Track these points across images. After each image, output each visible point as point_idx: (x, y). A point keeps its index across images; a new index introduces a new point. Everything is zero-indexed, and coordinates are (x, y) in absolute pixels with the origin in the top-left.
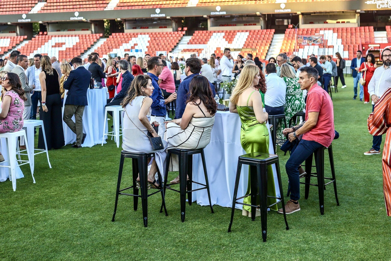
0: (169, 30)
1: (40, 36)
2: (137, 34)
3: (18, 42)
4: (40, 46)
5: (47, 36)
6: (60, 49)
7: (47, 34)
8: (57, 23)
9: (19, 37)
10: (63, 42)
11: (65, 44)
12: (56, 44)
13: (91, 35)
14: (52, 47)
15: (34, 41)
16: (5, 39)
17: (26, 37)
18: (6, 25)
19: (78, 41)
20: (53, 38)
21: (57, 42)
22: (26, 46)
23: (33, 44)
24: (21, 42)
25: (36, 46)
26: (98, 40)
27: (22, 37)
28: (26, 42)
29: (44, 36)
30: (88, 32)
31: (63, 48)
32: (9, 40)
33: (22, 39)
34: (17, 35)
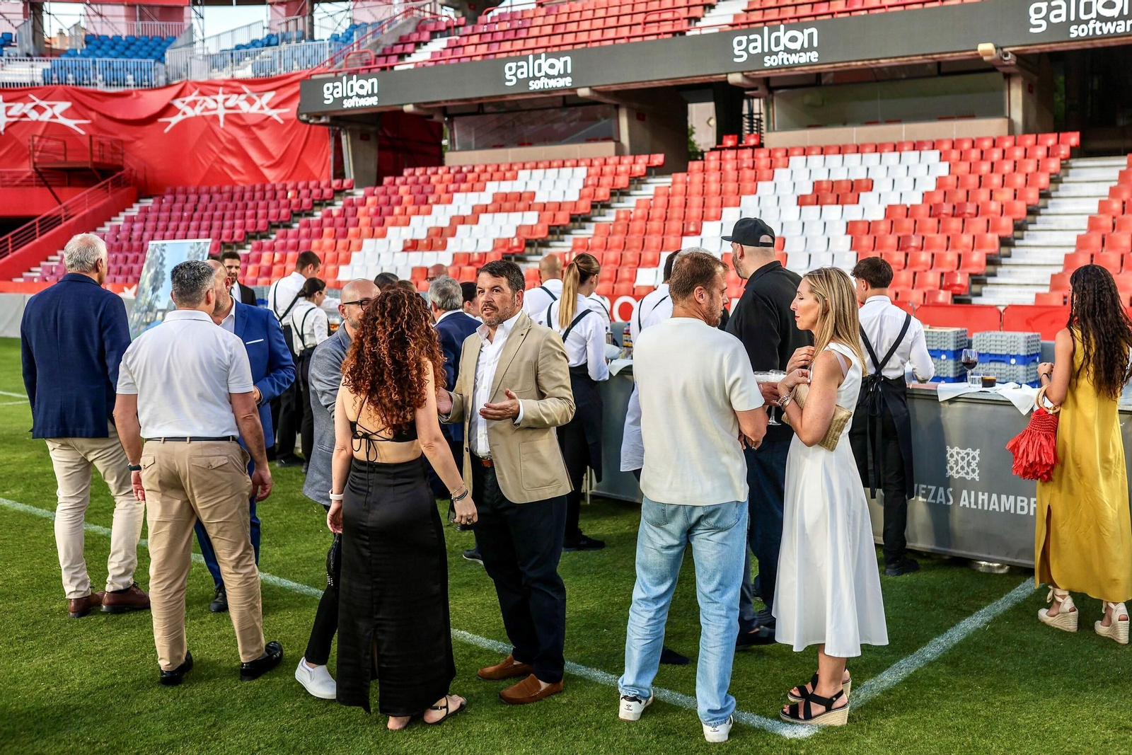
1: (730, 155)
3: (622, 181)
4: (732, 201)
5: (762, 155)
6: (854, 212)
7: (760, 145)
9: (627, 160)
10: (859, 174)
11: (869, 186)
12: (817, 186)
13: (1010, 138)
14: (802, 201)
15: (697, 178)
16: (566, 172)
17: (658, 159)
19: (943, 169)
20: (797, 161)
21: (822, 176)
22: (661, 201)
23: (696, 188)
24: (637, 181)
25: (714, 201)
27: (642, 161)
28: (665, 181)
29: (746, 154)
30: (989, 128)
31: (871, 208)
32: (581, 172)
33: (639, 168)
34: (619, 152)
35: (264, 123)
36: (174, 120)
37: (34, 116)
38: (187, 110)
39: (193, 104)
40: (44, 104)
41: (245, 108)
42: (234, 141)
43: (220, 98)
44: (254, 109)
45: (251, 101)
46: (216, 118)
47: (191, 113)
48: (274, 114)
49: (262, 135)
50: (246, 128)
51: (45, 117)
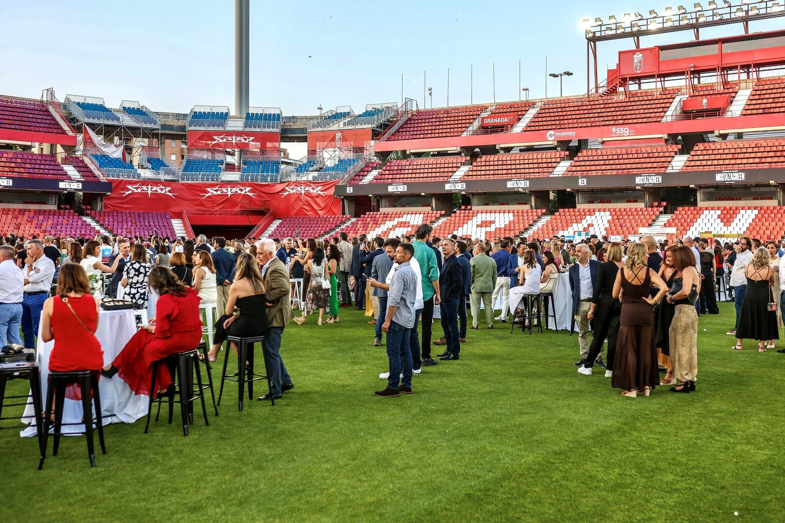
0: (641, 205)
1: (463, 211)
2: (594, 211)
3: (433, 219)
4: (461, 225)
5: (471, 212)
6: (488, 229)
7: (471, 209)
8: (485, 193)
9: (435, 212)
10: (493, 219)
11: (494, 222)
12: (482, 221)
13: (530, 211)
14: (478, 226)
15: (453, 219)
16: (417, 215)
17: (443, 212)
18: (419, 196)
19: (512, 218)
20: (479, 215)
21: (484, 219)
22: (444, 225)
23: (453, 222)
24: (438, 219)
25: (457, 225)
26: (539, 218)
27: (439, 212)
28: (443, 220)
29: (467, 211)
30: (526, 207)
31: (492, 228)
32: (422, 216)
33: (438, 215)
34: (432, 210)
35: (318, 196)
36: (285, 194)
37: (239, 192)
38: (290, 190)
39: (293, 189)
40: (243, 188)
41: (311, 191)
42: (307, 201)
43: (303, 187)
44: (315, 191)
45: (313, 189)
46: (301, 194)
47: (291, 192)
48: (322, 193)
49: (317, 200)
50: (312, 197)
51: (243, 192)
